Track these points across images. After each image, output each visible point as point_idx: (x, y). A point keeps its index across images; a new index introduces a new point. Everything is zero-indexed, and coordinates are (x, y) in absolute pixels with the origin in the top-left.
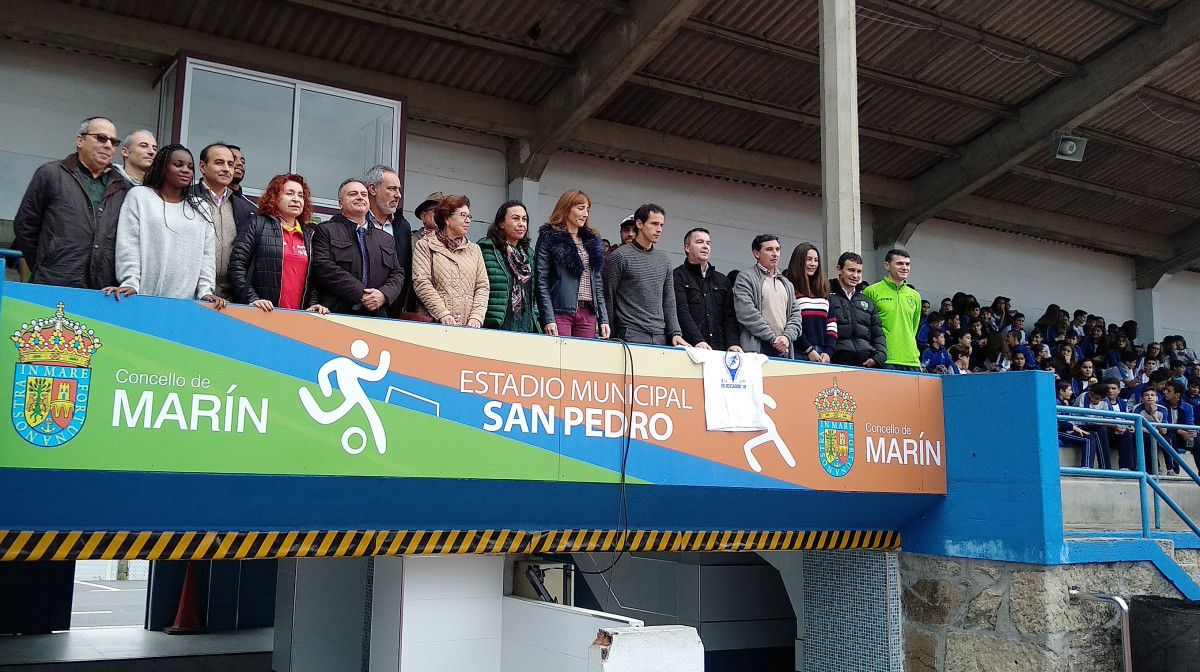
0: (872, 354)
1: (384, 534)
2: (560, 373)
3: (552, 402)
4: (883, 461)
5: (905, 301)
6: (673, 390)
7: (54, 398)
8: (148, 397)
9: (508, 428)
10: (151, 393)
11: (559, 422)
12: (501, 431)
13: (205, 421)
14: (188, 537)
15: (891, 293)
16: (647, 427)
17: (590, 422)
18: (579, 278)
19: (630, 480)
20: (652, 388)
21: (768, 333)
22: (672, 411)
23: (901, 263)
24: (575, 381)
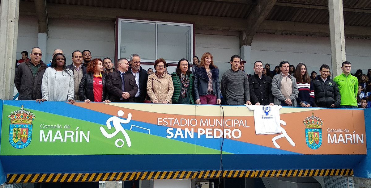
0: (334, 102)
1: (139, 173)
2: (195, 117)
3: (193, 127)
4: (336, 142)
5: (350, 81)
6: (241, 120)
7: (22, 134)
8: (50, 132)
9: (176, 137)
10: (51, 131)
11: (196, 134)
12: (173, 138)
13: (69, 139)
14: (73, 175)
15: (344, 78)
16: (231, 134)
17: (207, 133)
18: (208, 83)
19: (224, 152)
20: (232, 120)
21: (283, 98)
22: (241, 128)
23: (347, 67)
24: (201, 120)
